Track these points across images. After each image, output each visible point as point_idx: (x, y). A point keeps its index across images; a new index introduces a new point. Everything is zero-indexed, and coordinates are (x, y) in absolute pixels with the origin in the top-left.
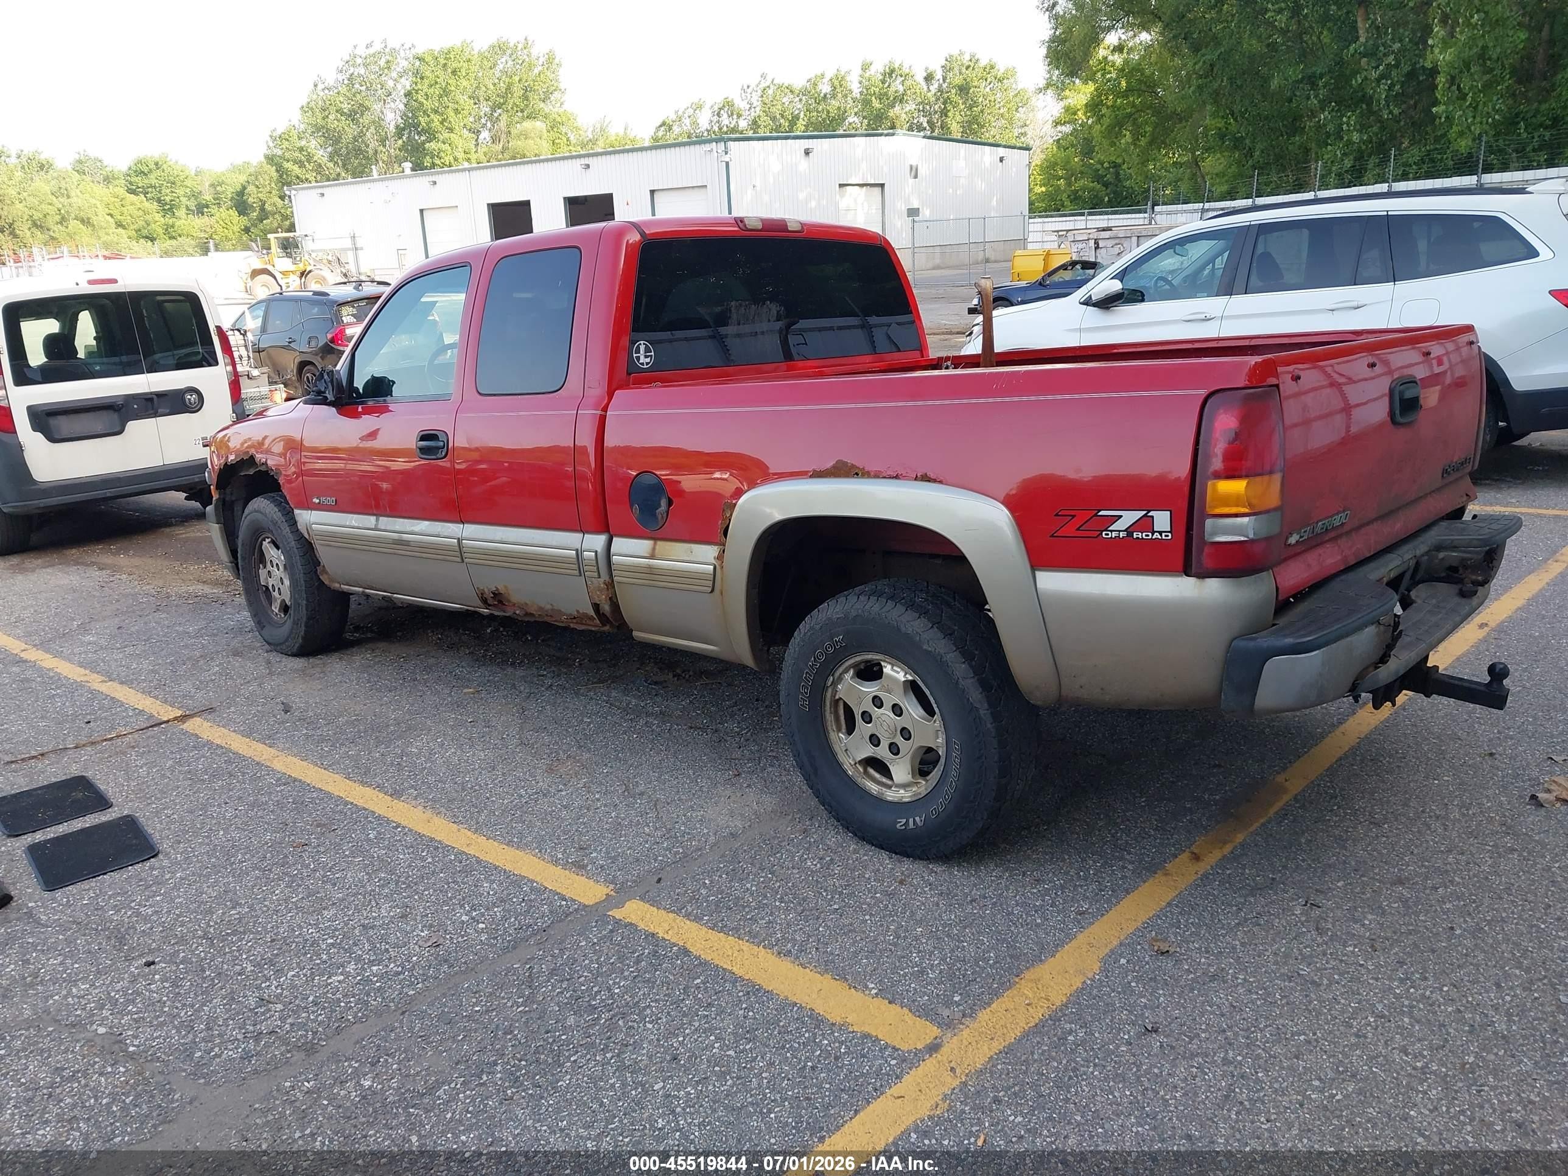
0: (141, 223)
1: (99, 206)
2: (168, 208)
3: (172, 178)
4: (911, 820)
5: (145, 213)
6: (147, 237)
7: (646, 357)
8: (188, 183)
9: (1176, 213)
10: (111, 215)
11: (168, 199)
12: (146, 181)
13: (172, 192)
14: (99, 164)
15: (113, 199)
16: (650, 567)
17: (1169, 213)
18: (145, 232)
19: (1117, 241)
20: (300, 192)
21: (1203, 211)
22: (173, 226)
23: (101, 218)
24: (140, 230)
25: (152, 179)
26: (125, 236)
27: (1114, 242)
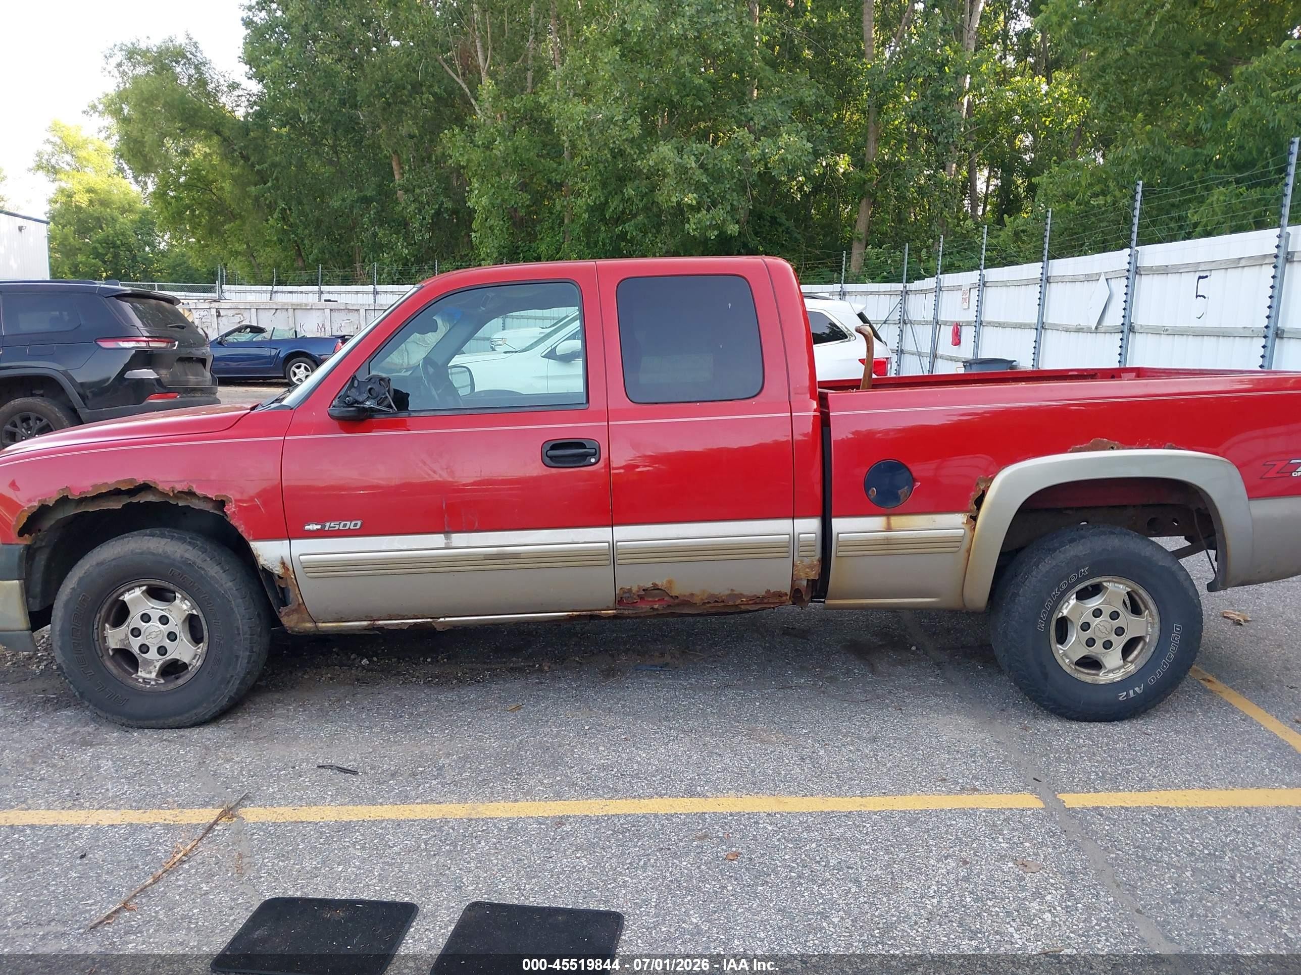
4: (1131, 692)
9: (245, 292)
16: (887, 539)
17: (240, 292)
19: (238, 311)
21: (272, 292)
27: (234, 312)
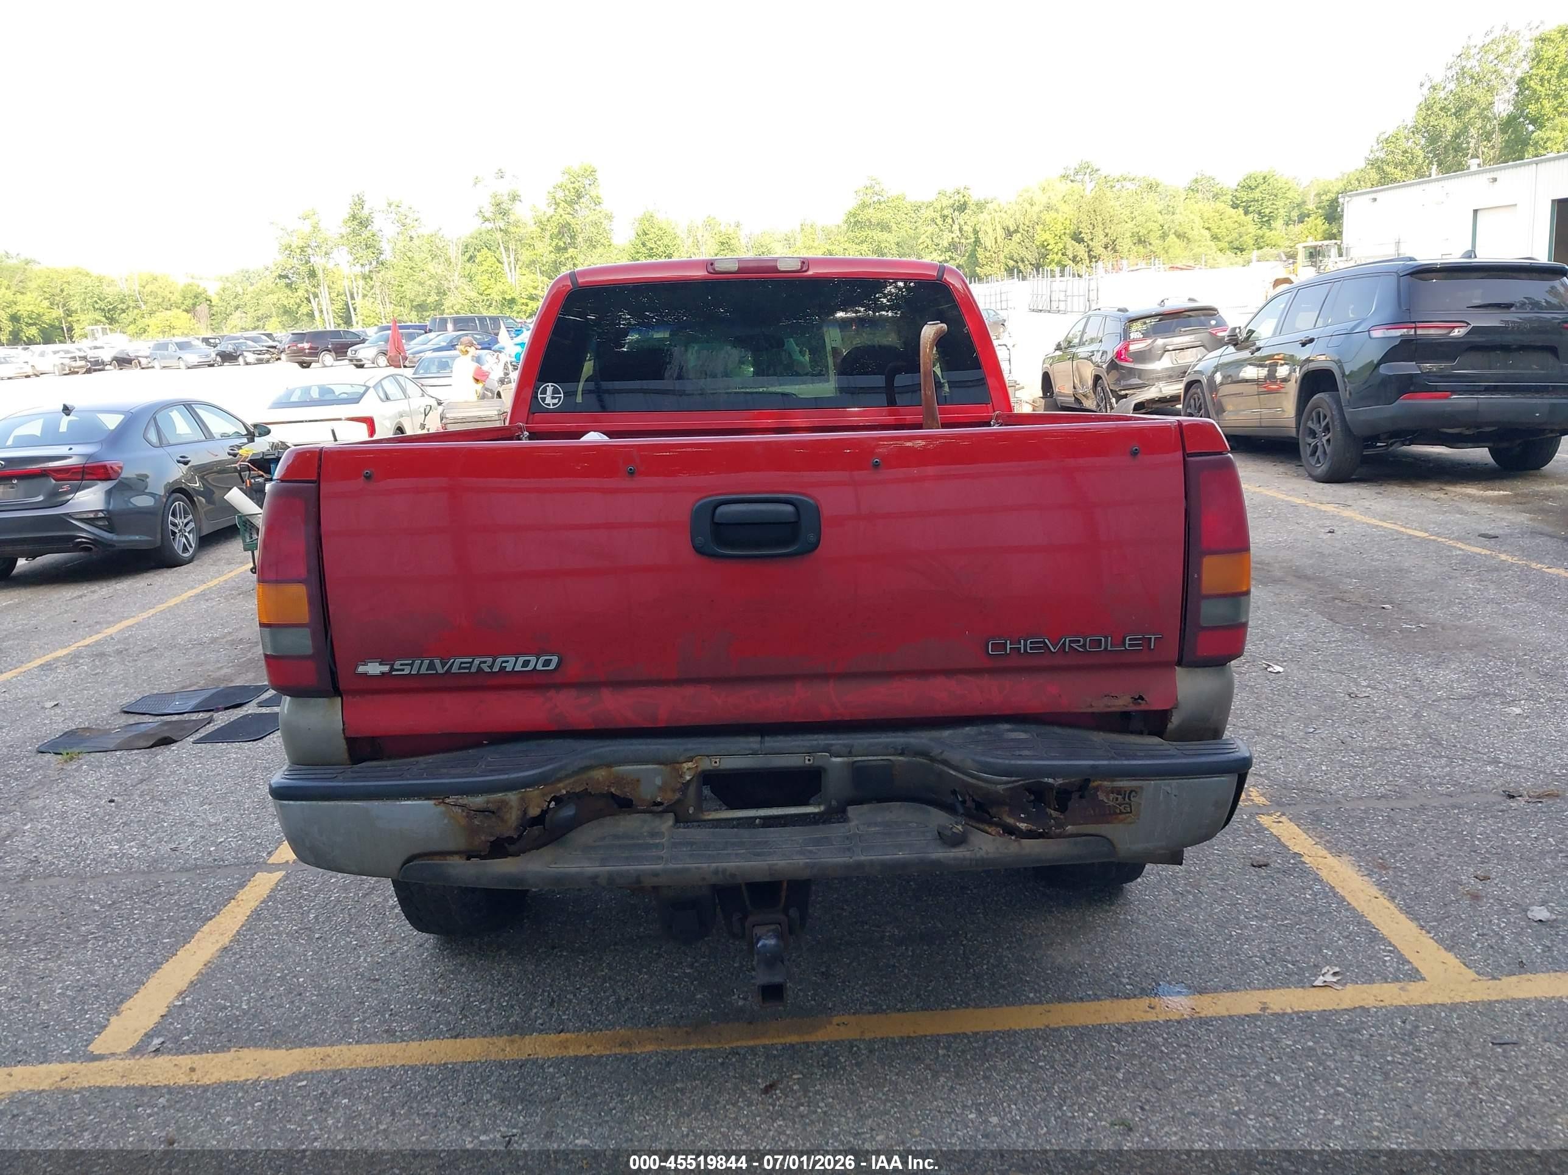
0: (1235, 235)
1: (1196, 221)
2: (1266, 220)
3: (1275, 191)
5: (1241, 225)
6: (1237, 248)
7: (553, 398)
8: (1290, 194)
10: (1208, 229)
11: (1267, 211)
12: (1251, 196)
13: (1273, 204)
14: (1212, 182)
15: (1214, 214)
18: (1236, 244)
20: (1354, 198)
22: (1262, 237)
23: (1198, 232)
24: (1232, 242)
25: (1257, 194)
26: (1215, 249)
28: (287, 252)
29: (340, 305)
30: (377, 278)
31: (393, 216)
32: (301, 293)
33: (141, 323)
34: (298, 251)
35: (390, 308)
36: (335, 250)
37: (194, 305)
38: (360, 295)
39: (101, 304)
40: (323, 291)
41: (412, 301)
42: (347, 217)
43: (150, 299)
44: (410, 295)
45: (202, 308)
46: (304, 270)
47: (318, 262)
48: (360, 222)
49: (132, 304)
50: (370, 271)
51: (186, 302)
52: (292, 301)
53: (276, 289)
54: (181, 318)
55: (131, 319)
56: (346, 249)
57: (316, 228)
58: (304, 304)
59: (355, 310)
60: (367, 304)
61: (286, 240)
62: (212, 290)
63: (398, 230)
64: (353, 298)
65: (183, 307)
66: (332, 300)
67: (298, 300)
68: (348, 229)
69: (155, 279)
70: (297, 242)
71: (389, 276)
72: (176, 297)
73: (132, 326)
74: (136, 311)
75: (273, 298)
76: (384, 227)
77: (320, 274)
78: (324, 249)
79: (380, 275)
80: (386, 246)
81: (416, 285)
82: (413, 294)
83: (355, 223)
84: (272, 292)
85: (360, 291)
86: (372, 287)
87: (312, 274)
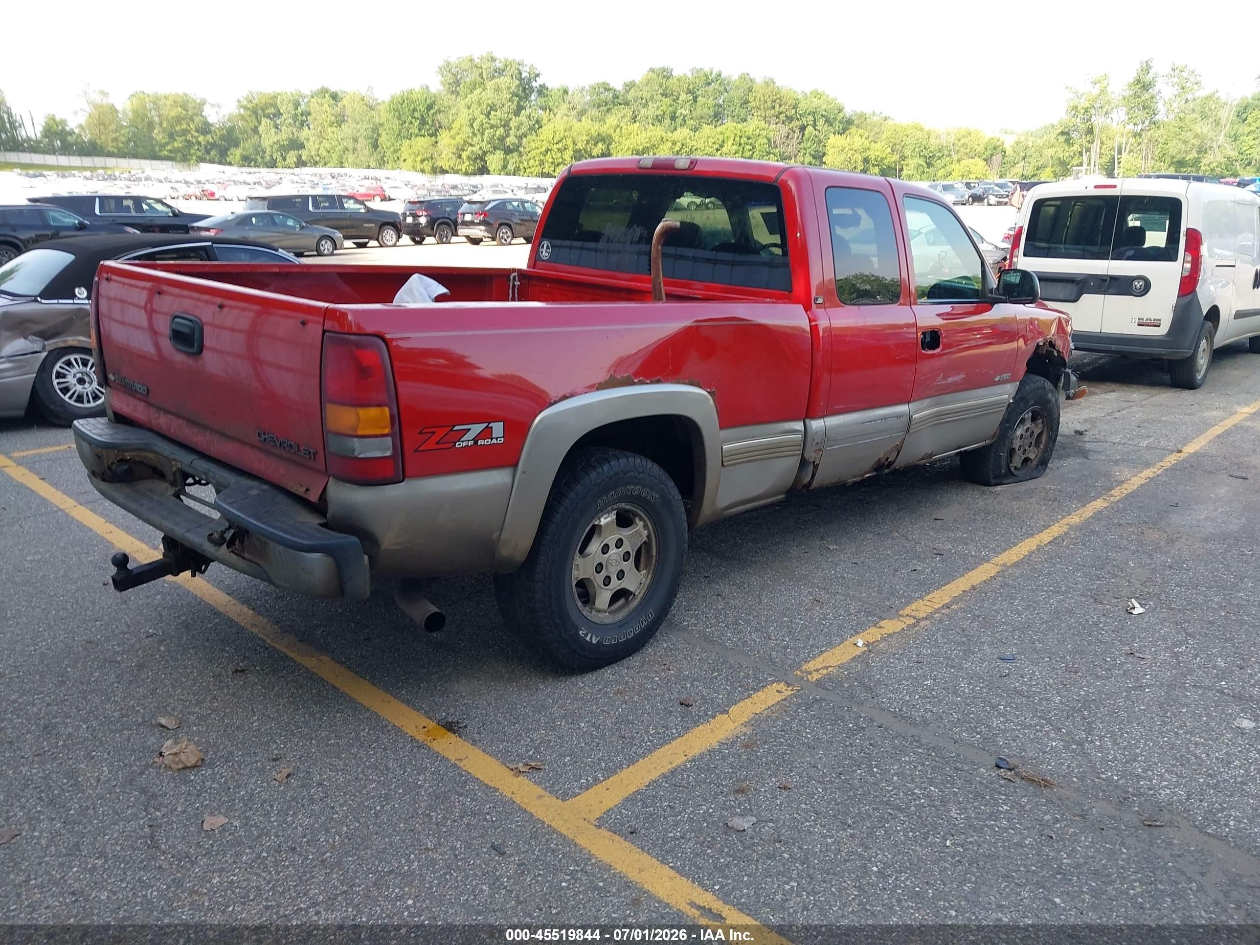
7: (546, 252)
28: (1073, 112)
29: (1106, 159)
30: (1146, 136)
31: (1176, 80)
32: (1076, 148)
33: (948, 168)
34: (1082, 111)
35: (1151, 163)
36: (1115, 110)
37: (992, 155)
38: (1127, 151)
39: (925, 153)
40: (1096, 148)
41: (1172, 157)
42: (1132, 80)
43: (962, 149)
44: (1172, 152)
45: (997, 159)
46: (1083, 127)
47: (1098, 121)
48: (1143, 85)
49: (946, 153)
50: (1142, 130)
51: (986, 153)
52: (1067, 155)
53: (1056, 144)
54: (977, 166)
55: (943, 165)
56: (1125, 109)
57: (1103, 91)
58: (1076, 157)
59: (1119, 163)
60: (1131, 159)
61: (1076, 102)
62: (1009, 144)
63: (1176, 93)
64: (1120, 153)
65: (984, 157)
66: (1101, 154)
67: (1072, 154)
68: (1132, 92)
69: (969, 134)
70: (1083, 103)
71: (1156, 135)
72: (981, 149)
73: (942, 170)
74: (947, 159)
75: (1051, 151)
76: (1165, 90)
77: (1096, 131)
78: (1105, 110)
79: (1149, 134)
80: (1161, 107)
81: (1180, 144)
82: (1176, 151)
83: (1139, 86)
84: (1053, 146)
85: (1128, 148)
86: (1139, 144)
87: (1090, 131)
